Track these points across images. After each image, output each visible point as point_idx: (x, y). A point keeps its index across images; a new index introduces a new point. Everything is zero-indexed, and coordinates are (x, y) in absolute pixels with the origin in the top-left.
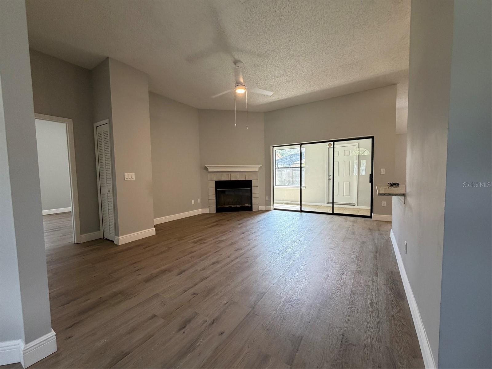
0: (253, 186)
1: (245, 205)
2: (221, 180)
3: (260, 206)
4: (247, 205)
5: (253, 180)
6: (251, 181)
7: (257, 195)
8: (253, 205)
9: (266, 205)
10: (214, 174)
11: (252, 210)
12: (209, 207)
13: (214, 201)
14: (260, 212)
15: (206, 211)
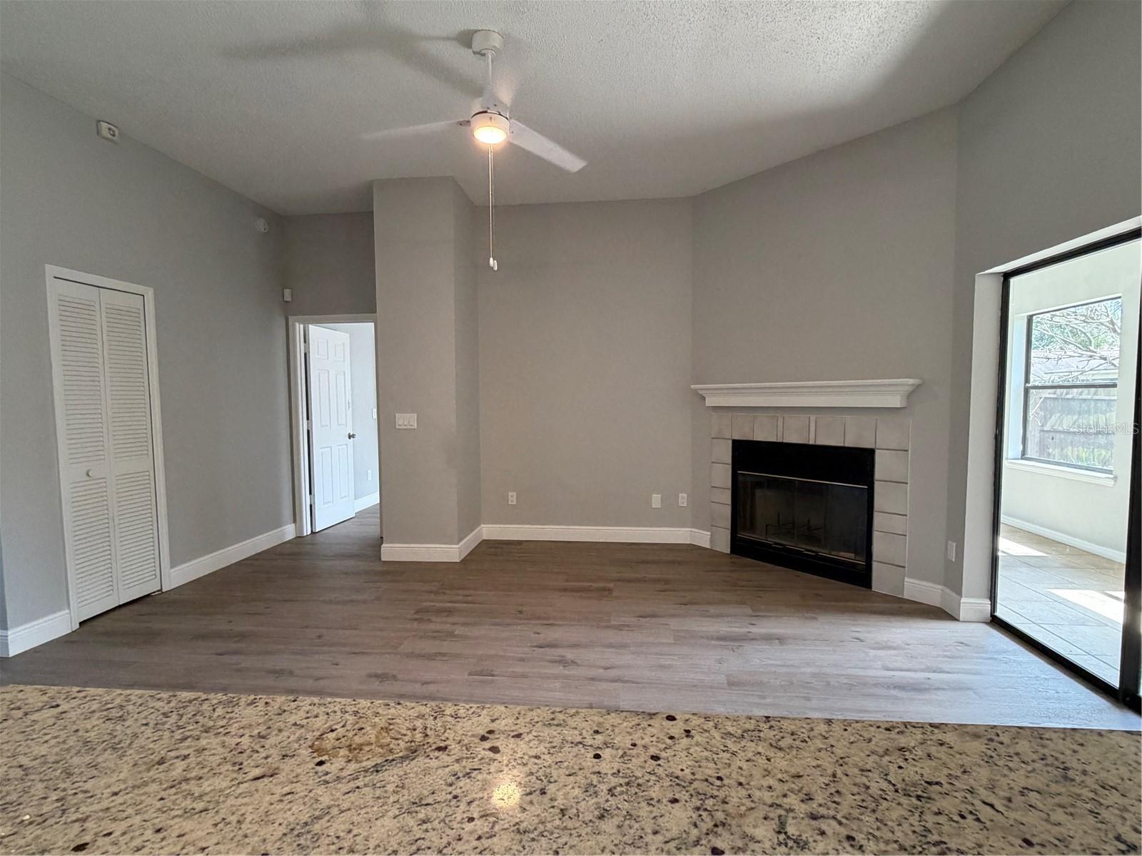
0: (877, 476)
1: (842, 554)
2: (751, 439)
3: (910, 577)
4: (847, 556)
5: (877, 452)
6: (870, 453)
7: (898, 525)
8: (875, 565)
9: (945, 585)
10: (730, 415)
11: (871, 588)
12: (712, 526)
13: (727, 511)
14: (906, 606)
15: (702, 538)
